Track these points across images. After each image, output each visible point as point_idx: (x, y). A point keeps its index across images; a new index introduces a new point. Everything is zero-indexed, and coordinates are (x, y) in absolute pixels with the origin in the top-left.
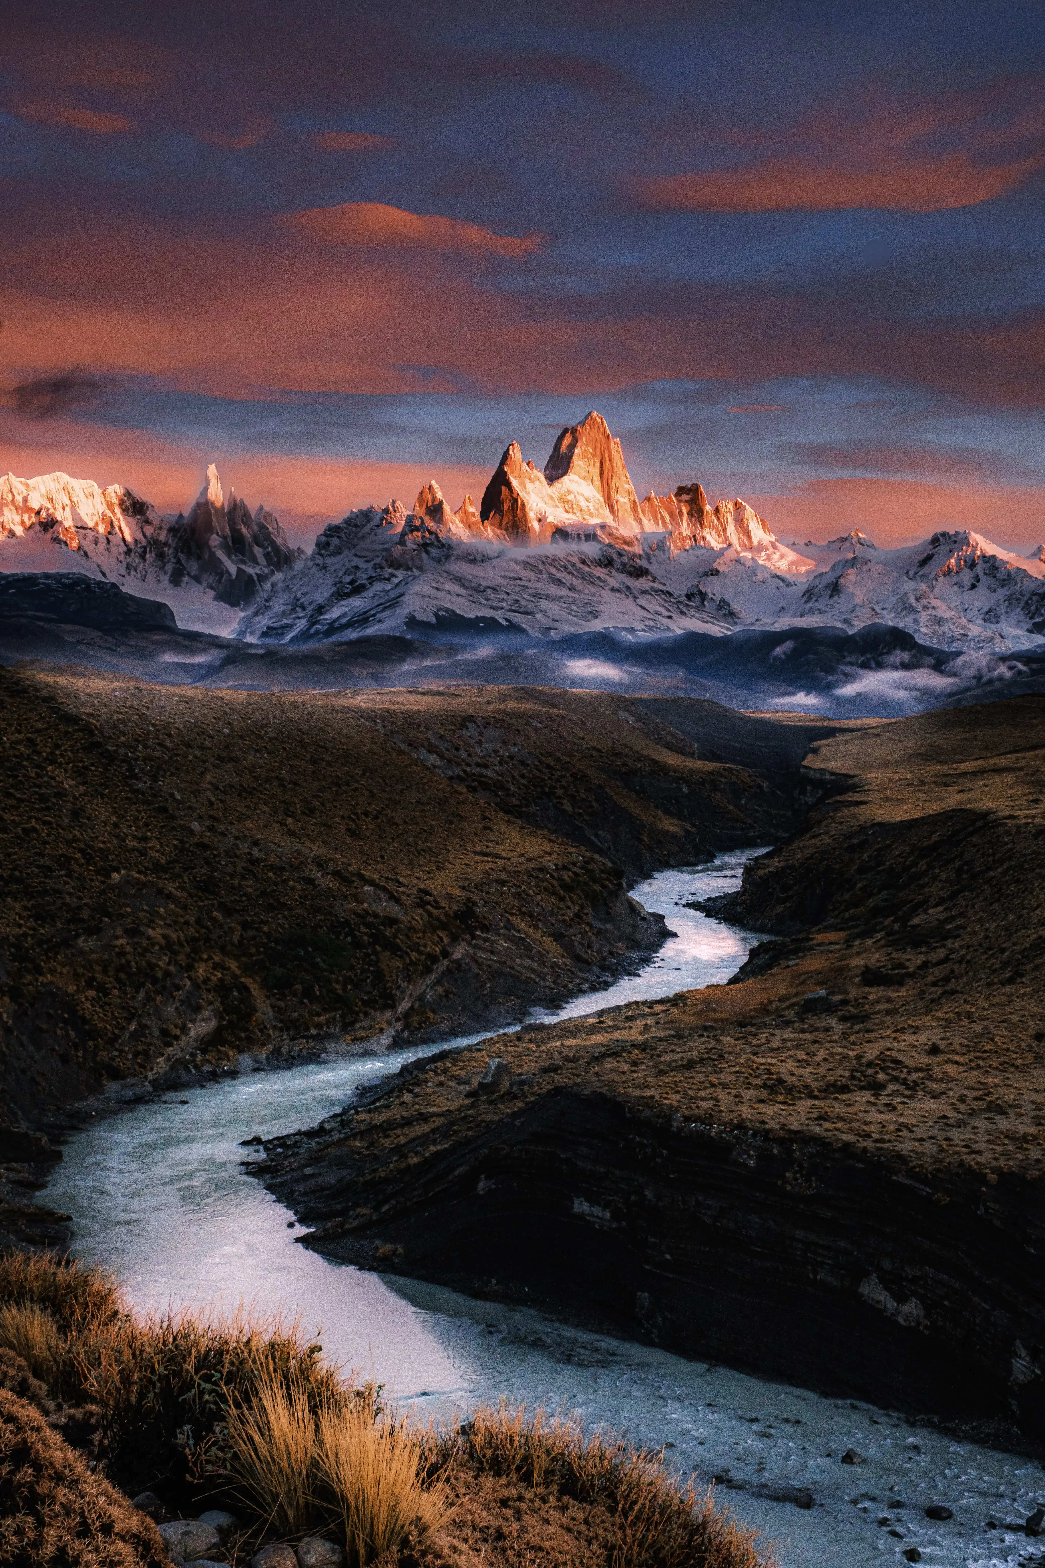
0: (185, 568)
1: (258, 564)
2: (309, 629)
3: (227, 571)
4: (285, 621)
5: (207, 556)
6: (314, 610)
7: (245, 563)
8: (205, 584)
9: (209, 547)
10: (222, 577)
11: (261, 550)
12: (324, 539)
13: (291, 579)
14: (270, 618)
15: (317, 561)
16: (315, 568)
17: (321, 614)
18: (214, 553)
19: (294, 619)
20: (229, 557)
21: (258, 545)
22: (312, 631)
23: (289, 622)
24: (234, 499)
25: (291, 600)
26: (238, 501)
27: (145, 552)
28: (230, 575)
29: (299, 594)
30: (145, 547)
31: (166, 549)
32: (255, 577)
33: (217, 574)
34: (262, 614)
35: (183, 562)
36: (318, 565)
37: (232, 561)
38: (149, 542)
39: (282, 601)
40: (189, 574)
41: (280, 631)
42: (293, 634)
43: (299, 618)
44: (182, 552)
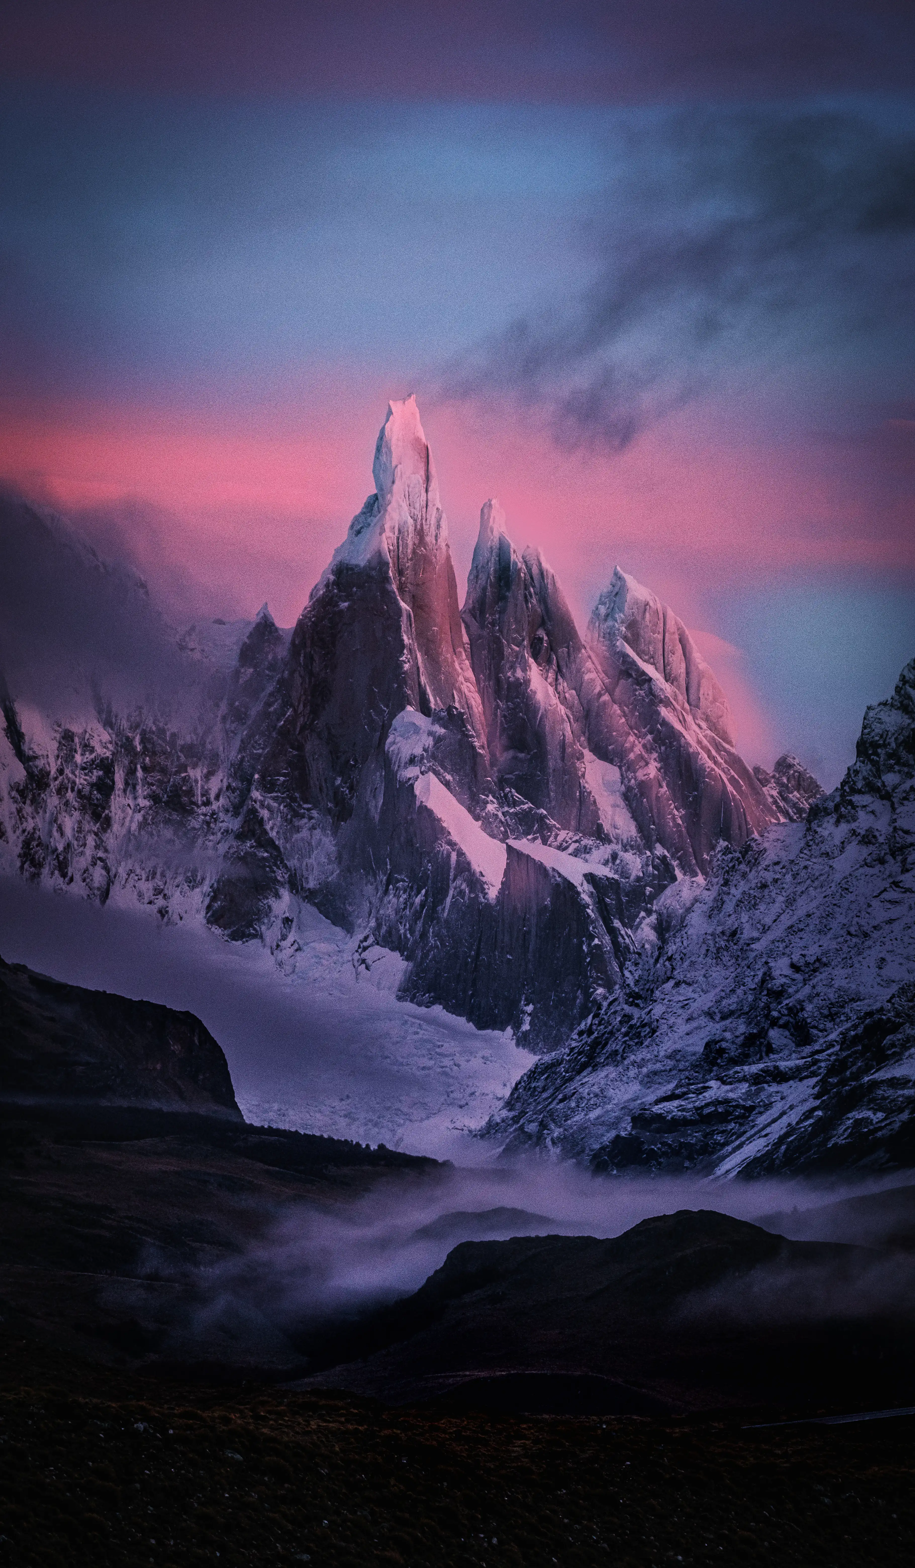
0: (278, 857)
1: (601, 836)
2: (824, 1127)
3: (464, 867)
4: (716, 1090)
5: (376, 804)
6: (845, 1041)
7: (543, 833)
8: (364, 927)
9: (386, 762)
10: (439, 894)
11: (613, 773)
12: (893, 720)
13: (749, 903)
14: (650, 1080)
15: (864, 821)
16: (854, 852)
17: (882, 1058)
18: (408, 788)
19: (757, 1080)
20: (474, 806)
21: (603, 753)
22: (840, 1136)
23: (738, 1092)
24: (502, 552)
25: (742, 996)
26: (516, 558)
27: (105, 787)
28: (476, 883)
29: (781, 967)
30: (106, 766)
31: (196, 774)
32: (586, 897)
33: (417, 882)
34: (615, 1058)
35: (273, 828)
36: (868, 839)
37: (487, 823)
38: (126, 745)
39: (705, 1001)
40: (295, 884)
41: (694, 1137)
42: (753, 1149)
43: (779, 1077)
44: (268, 786)
